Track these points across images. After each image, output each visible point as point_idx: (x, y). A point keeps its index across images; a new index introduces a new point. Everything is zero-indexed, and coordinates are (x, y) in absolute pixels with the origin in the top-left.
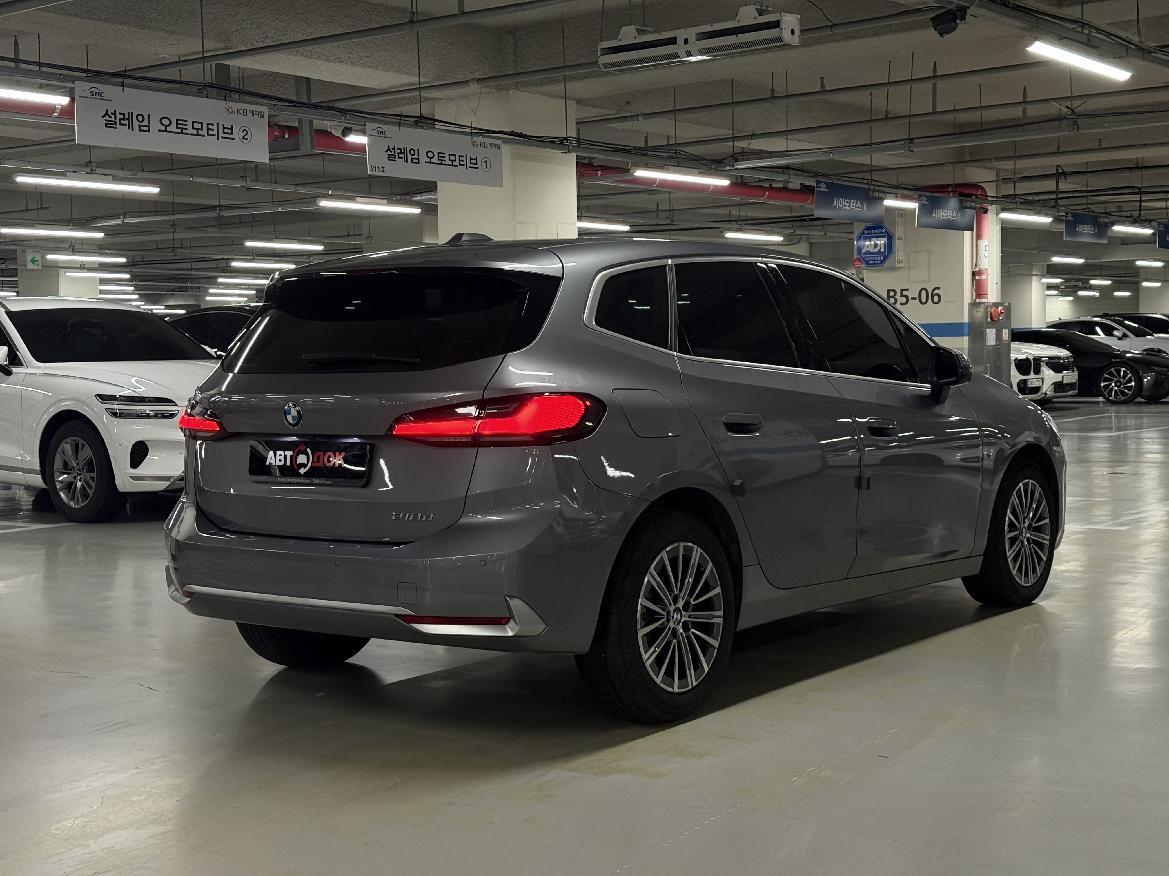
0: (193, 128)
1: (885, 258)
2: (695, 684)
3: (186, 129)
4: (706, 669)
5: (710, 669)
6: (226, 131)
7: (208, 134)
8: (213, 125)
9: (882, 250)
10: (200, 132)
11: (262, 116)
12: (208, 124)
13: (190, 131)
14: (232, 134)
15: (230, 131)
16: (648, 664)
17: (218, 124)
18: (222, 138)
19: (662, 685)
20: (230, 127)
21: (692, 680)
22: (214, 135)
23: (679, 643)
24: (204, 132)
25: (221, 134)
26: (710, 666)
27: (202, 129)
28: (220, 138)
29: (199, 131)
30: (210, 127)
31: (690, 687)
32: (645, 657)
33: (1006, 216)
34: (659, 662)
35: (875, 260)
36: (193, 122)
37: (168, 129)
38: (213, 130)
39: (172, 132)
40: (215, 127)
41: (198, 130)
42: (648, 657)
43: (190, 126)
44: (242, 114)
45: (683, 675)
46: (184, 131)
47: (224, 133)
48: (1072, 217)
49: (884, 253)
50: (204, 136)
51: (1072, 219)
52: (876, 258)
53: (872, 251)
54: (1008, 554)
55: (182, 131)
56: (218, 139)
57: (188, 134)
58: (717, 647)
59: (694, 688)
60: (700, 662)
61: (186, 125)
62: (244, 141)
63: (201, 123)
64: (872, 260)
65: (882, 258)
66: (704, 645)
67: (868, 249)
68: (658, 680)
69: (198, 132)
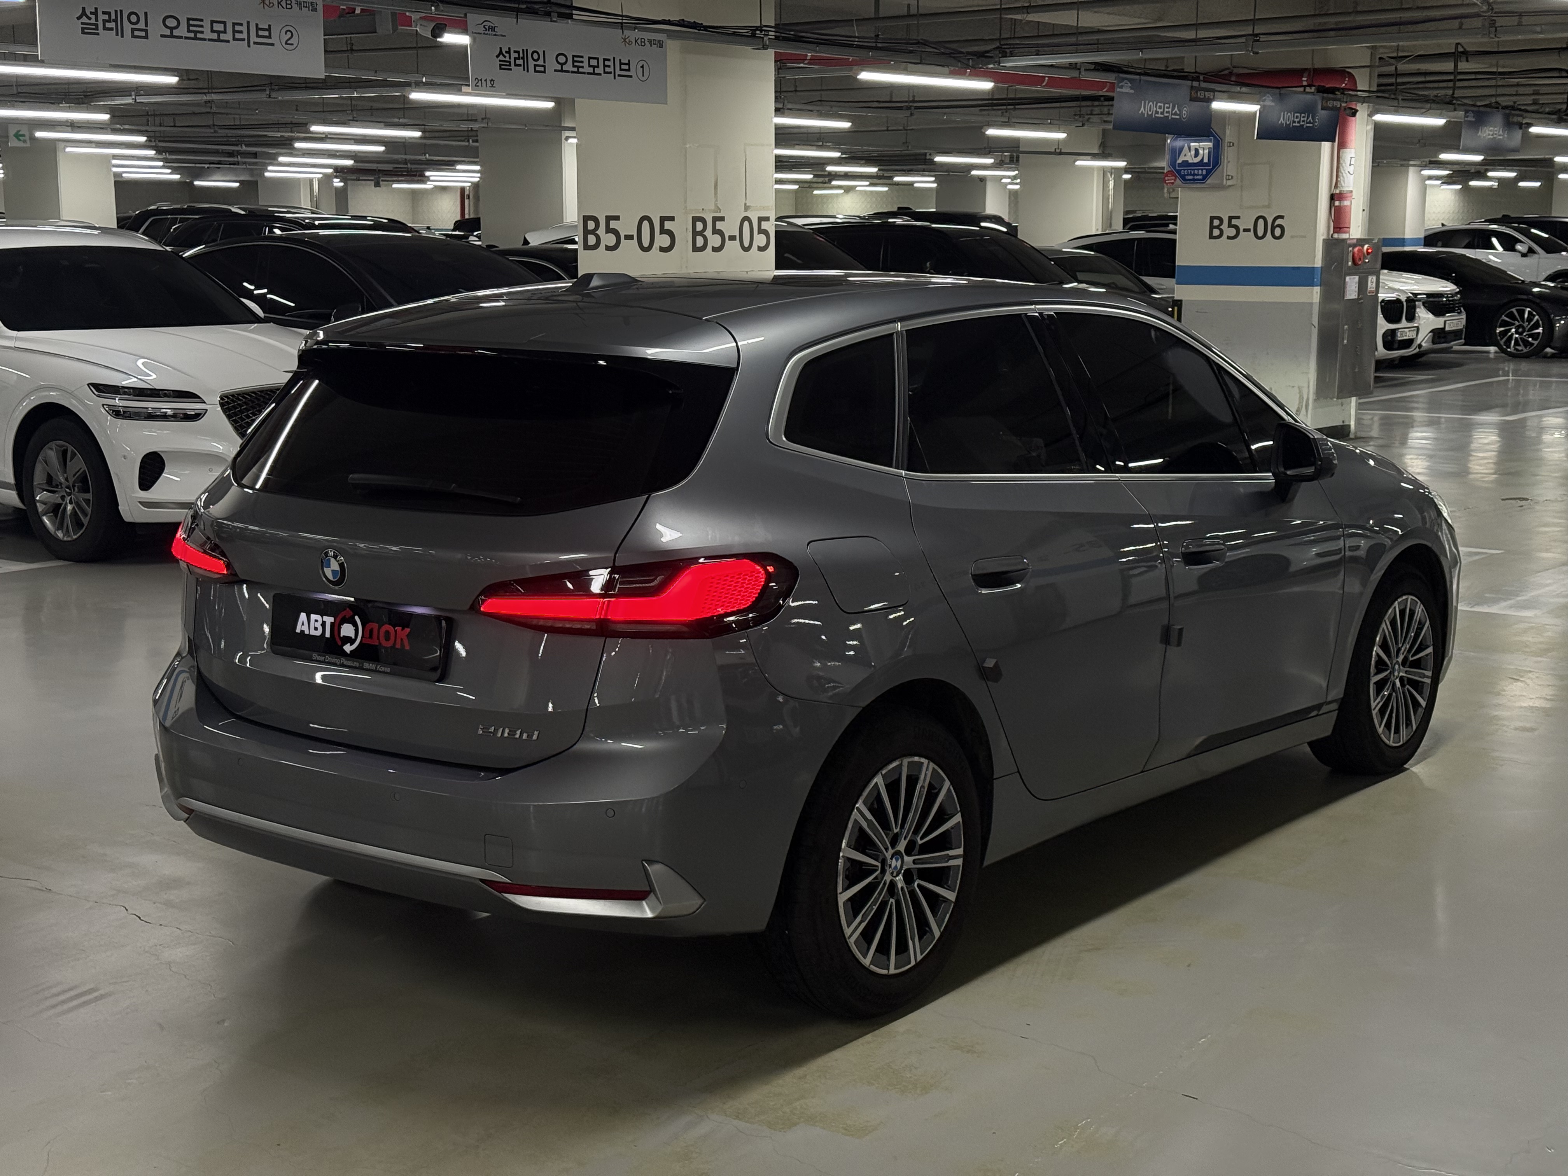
0: (213, 31)
1: (1209, 172)
2: (919, 958)
3: (202, 32)
4: (937, 934)
5: (942, 934)
6: (261, 33)
7: (234, 39)
8: (241, 25)
9: (1206, 160)
10: (223, 36)
11: (315, 10)
12: (234, 24)
13: (208, 35)
14: (269, 37)
15: (266, 33)
16: (852, 941)
17: (248, 23)
18: (255, 43)
19: (873, 968)
20: (267, 27)
21: (916, 953)
22: (243, 40)
23: (898, 903)
24: (228, 36)
25: (254, 38)
26: (942, 930)
27: (225, 32)
28: (252, 43)
29: (221, 35)
30: (237, 28)
31: (913, 963)
32: (848, 931)
33: (1380, 118)
34: (867, 936)
35: (1194, 175)
36: (212, 22)
37: (176, 33)
38: (241, 32)
39: (181, 37)
40: (244, 29)
41: (219, 32)
42: (852, 931)
43: (207, 28)
44: (285, 6)
45: (902, 948)
46: (199, 35)
47: (258, 36)
48: (1474, 117)
49: (1208, 164)
50: (228, 41)
51: (1474, 119)
52: (1196, 172)
53: (1190, 161)
54: (1373, 705)
55: (195, 35)
56: (249, 46)
57: (204, 39)
58: (954, 900)
59: (918, 964)
60: (928, 925)
61: (202, 26)
62: (287, 47)
63: (224, 23)
64: (1191, 175)
65: (1204, 172)
66: (934, 900)
67: (1185, 159)
68: (866, 961)
69: (219, 36)
